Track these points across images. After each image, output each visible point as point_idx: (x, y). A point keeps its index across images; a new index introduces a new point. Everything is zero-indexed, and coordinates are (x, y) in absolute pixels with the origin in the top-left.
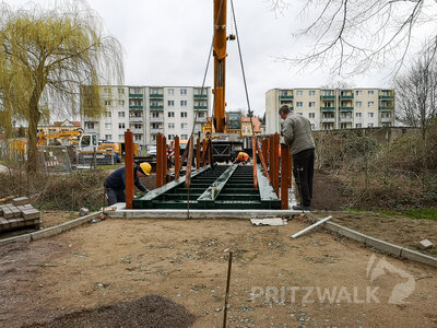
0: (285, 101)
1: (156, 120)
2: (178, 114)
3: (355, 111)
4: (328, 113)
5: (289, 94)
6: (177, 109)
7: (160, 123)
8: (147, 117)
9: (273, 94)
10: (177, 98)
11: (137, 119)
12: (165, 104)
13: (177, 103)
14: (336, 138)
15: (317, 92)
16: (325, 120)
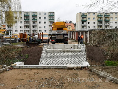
0: (84, 17)
1: (34, 25)
2: (43, 22)
3: (110, 21)
4: (100, 22)
5: (85, 15)
6: (42, 20)
7: (36, 26)
8: (31, 24)
9: (79, 15)
10: (42, 16)
11: (27, 24)
12: (38, 18)
13: (42, 18)
14: (103, 33)
15: (96, 14)
16: (99, 25)
